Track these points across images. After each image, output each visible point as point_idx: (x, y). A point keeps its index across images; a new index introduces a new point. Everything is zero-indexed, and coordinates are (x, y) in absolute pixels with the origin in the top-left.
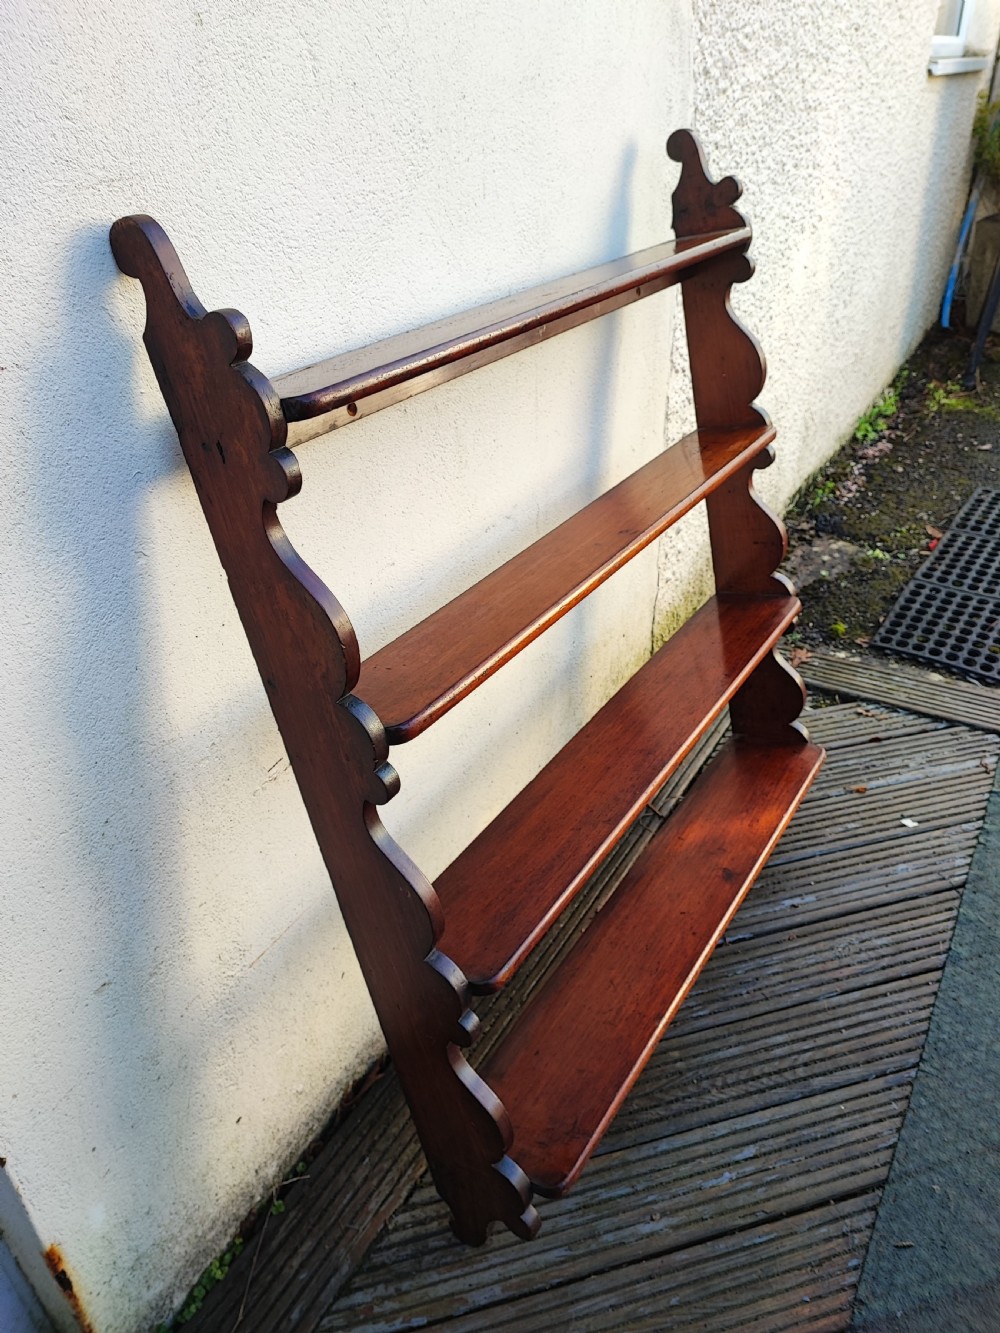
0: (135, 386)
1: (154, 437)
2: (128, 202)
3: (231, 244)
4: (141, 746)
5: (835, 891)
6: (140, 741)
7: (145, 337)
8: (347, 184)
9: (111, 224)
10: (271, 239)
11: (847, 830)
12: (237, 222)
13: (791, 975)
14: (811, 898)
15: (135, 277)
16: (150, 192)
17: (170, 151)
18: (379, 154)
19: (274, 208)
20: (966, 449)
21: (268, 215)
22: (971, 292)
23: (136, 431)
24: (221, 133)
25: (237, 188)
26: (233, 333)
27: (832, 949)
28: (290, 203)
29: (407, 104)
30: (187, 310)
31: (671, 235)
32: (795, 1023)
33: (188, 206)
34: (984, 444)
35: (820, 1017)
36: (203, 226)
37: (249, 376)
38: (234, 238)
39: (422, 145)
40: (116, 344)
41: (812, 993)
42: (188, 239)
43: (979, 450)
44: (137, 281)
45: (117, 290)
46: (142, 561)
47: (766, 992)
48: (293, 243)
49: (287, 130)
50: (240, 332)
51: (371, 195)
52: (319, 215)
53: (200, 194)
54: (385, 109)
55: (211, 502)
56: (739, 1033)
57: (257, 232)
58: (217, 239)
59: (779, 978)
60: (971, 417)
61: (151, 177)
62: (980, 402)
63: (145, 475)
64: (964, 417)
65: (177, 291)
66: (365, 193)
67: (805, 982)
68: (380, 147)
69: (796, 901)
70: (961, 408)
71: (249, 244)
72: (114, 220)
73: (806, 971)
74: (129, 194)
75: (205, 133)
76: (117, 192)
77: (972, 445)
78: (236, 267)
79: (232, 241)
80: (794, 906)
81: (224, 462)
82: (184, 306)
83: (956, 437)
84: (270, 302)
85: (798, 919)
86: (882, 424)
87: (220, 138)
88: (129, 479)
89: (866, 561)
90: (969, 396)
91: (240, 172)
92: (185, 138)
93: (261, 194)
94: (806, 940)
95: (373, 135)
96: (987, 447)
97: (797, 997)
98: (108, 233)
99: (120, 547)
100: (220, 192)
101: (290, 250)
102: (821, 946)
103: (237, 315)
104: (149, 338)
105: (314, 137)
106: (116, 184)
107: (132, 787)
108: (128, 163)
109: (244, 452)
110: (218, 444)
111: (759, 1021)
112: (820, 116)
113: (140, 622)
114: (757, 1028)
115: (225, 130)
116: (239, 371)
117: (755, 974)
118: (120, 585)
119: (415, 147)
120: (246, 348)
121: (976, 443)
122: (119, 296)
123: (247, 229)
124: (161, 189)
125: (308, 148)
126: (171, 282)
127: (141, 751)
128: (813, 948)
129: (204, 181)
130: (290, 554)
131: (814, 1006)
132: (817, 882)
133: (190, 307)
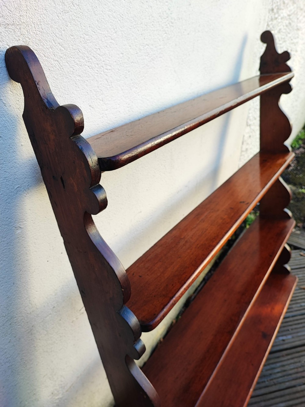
0: (18, 142)
1: (28, 168)
2: (17, 38)
3: (76, 66)
4: (15, 319)
5: (299, 334)
6: (14, 317)
7: (24, 116)
8: (136, 39)
9: (6, 50)
10: (98, 64)
11: (301, 306)
12: (81, 54)
13: (285, 373)
14: (289, 337)
15: (19, 82)
16: (31, 33)
17: (45, 11)
18: (152, 26)
19: (100, 49)
21: (97, 52)
23: (18, 165)
24: (75, 5)
25: (82, 36)
26: (73, 120)
27: (300, 362)
28: (109, 47)
29: (167, 4)
30: (47, 104)
31: (258, 73)
32: (288, 398)
33: (54, 44)
35: (298, 395)
36: (62, 55)
37: (80, 145)
38: (78, 63)
39: (171, 24)
40: (7, 119)
41: (293, 383)
42: (53, 62)
44: (20, 84)
45: (8, 89)
46: (19, 231)
47: (275, 381)
48: (109, 67)
49: (110, 8)
50: (77, 118)
51: (147, 46)
52: (122, 54)
53: (61, 37)
54: (157, 5)
55: (56, 205)
56: (265, 401)
57: (91, 60)
58: (69, 63)
59: (279, 375)
61: (33, 25)
63: (22, 188)
65: (41, 92)
66: (144, 45)
67: (290, 377)
68: (153, 23)
69: (284, 338)
71: (86, 67)
72: (8, 47)
73: (291, 372)
74: (19, 34)
75: (66, 4)
76: (11, 32)
78: (78, 78)
79: (77, 64)
80: (283, 340)
81: (64, 187)
82: (45, 101)
84: (95, 97)
85: (286, 346)
86: (301, 142)
87: (74, 8)
88: (13, 191)
89: (299, 193)
91: (84, 28)
92: (54, 5)
93: (95, 41)
94: (289, 357)
95: (151, 17)
97: (288, 384)
98: (4, 56)
99: (6, 226)
100: (72, 37)
101: (107, 71)
102: (296, 360)
103: (75, 108)
104: (26, 116)
105: (123, 13)
106: (10, 27)
107: (10, 339)
108: (19, 15)
109: (75, 184)
110: (62, 179)
111: (273, 395)
112: (300, 32)
113: (17, 261)
114: (273, 399)
115: (78, 4)
116: (75, 142)
117: (270, 372)
118: (5, 245)
119: (168, 25)
120: (80, 127)
122: (10, 92)
123: (86, 58)
124: (38, 33)
125: (120, 19)
126: (38, 86)
127: (15, 321)
128: (292, 361)
129: (64, 30)
130: (98, 238)
131: (294, 389)
132: (292, 329)
133: (48, 102)
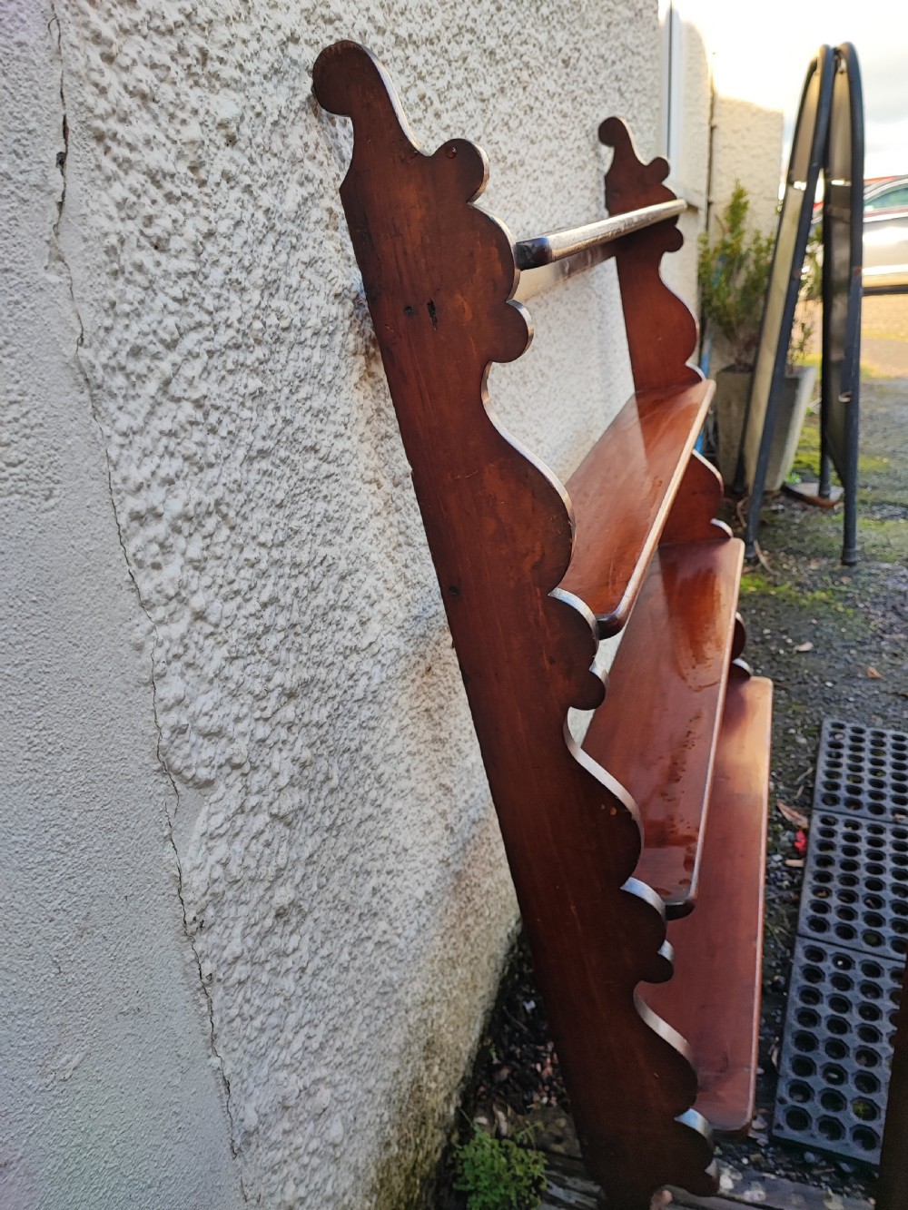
20: (782, 652)
22: (721, 448)
30: (414, 144)
34: (801, 643)
43: (798, 652)
60: (767, 601)
62: (771, 579)
64: (761, 602)
70: (752, 589)
77: (786, 645)
81: (434, 325)
83: (762, 635)
90: (753, 571)
96: (807, 647)
109: (467, 307)
110: (430, 304)
116: (477, 209)
121: (790, 641)
